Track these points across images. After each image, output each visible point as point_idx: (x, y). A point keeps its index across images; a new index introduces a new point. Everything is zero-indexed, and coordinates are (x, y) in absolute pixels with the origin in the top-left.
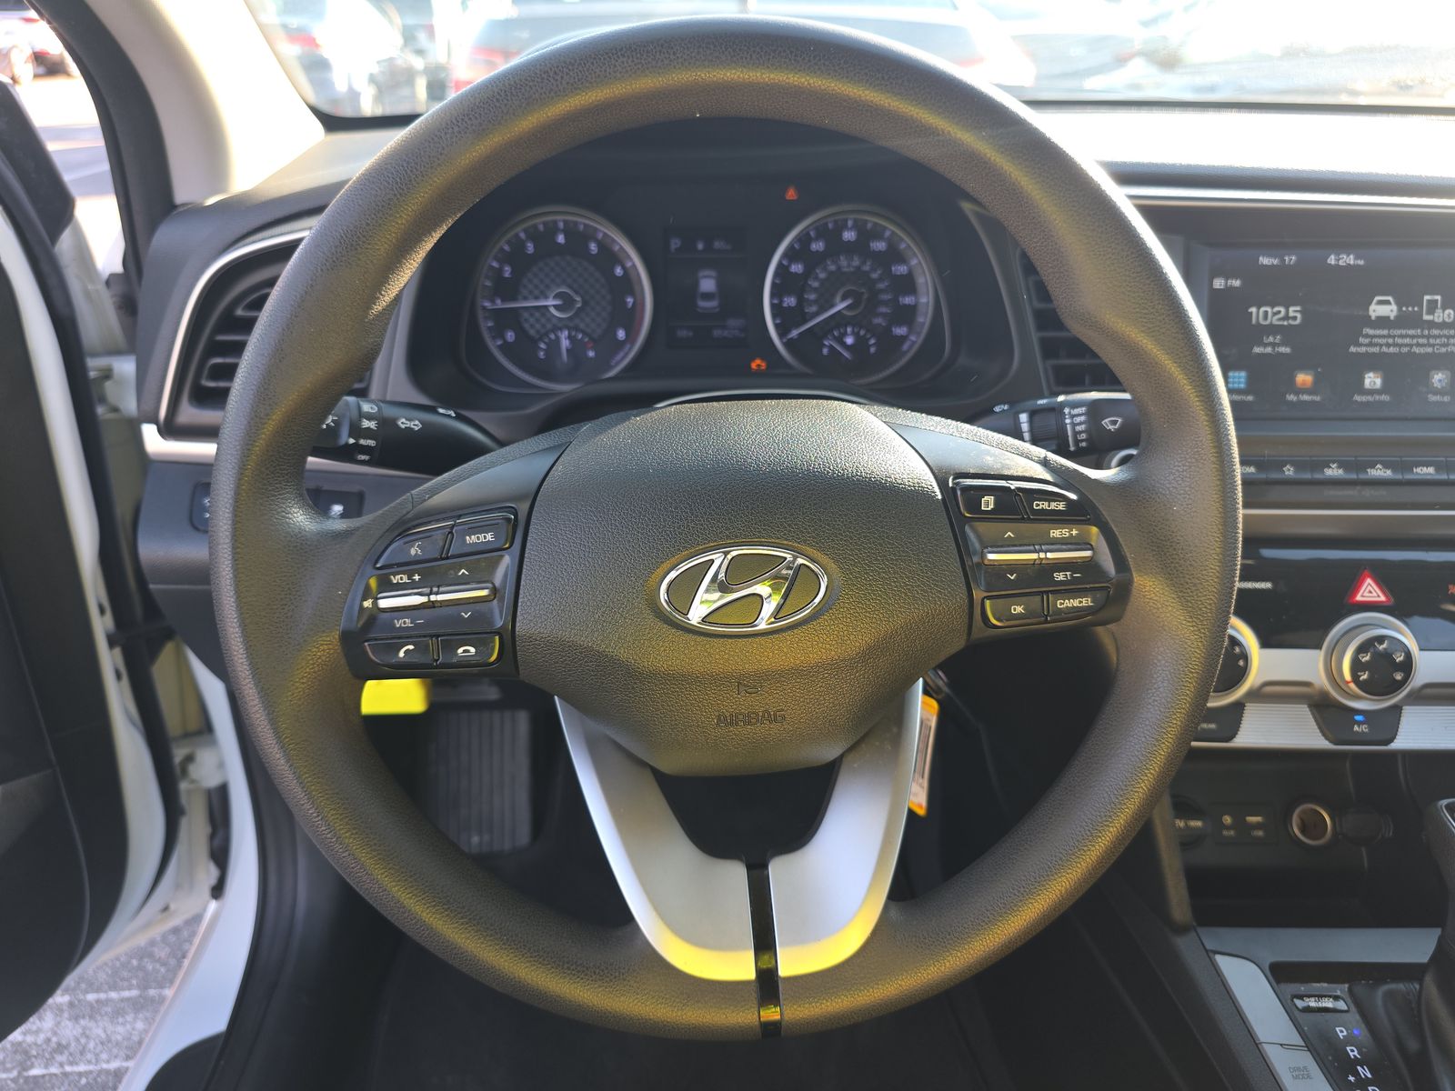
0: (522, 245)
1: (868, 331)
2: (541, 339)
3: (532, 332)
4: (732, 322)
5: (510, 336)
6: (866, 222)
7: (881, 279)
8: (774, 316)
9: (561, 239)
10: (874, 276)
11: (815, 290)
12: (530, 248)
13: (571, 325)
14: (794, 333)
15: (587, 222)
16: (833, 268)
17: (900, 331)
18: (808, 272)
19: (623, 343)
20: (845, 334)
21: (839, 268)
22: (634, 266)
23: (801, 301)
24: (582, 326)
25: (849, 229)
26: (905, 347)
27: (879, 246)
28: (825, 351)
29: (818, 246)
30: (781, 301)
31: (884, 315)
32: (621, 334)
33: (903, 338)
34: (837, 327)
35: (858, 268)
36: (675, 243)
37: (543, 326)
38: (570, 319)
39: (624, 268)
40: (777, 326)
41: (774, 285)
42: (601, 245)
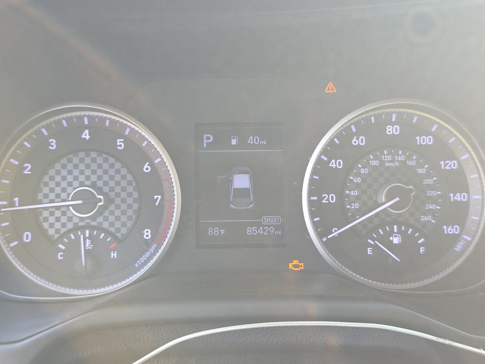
0: (45, 142)
1: (415, 229)
2: (60, 240)
3: (51, 232)
4: (267, 220)
5: (27, 237)
6: (412, 116)
7: (428, 175)
8: (312, 215)
9: (86, 135)
10: (420, 171)
11: (358, 186)
12: (53, 144)
13: (94, 223)
14: (336, 233)
15: (113, 117)
16: (376, 163)
17: (451, 230)
18: (349, 169)
19: (148, 243)
20: (392, 233)
21: (382, 163)
22: (163, 162)
23: (341, 197)
24: (106, 225)
25: (393, 124)
26: (458, 248)
27: (427, 140)
28: (369, 251)
29: (359, 141)
30: (321, 198)
31: (433, 213)
32: (147, 234)
33: (455, 238)
34: (382, 225)
35: (404, 163)
36: (208, 139)
37: (64, 225)
38: (93, 218)
39: (152, 164)
40: (315, 225)
41: (312, 181)
42: (127, 140)
